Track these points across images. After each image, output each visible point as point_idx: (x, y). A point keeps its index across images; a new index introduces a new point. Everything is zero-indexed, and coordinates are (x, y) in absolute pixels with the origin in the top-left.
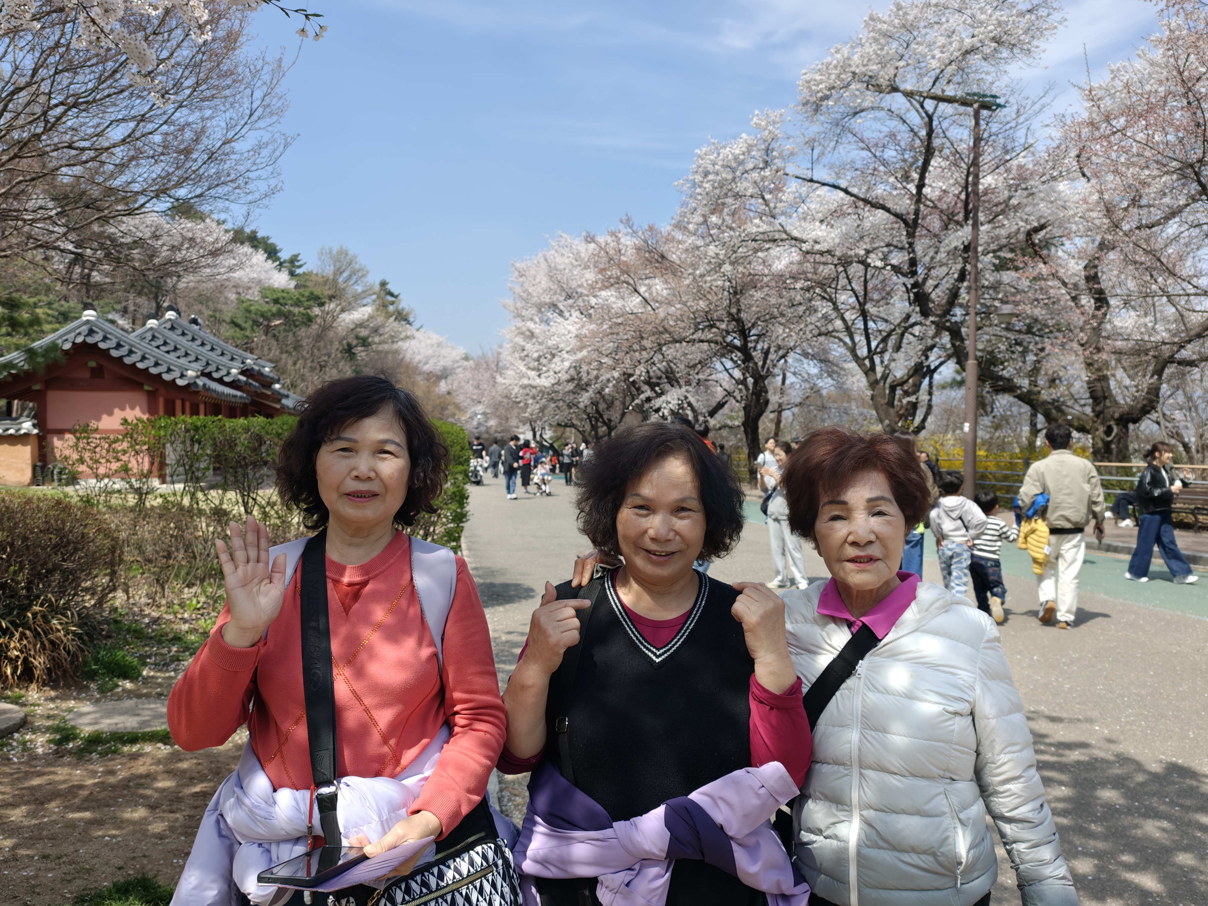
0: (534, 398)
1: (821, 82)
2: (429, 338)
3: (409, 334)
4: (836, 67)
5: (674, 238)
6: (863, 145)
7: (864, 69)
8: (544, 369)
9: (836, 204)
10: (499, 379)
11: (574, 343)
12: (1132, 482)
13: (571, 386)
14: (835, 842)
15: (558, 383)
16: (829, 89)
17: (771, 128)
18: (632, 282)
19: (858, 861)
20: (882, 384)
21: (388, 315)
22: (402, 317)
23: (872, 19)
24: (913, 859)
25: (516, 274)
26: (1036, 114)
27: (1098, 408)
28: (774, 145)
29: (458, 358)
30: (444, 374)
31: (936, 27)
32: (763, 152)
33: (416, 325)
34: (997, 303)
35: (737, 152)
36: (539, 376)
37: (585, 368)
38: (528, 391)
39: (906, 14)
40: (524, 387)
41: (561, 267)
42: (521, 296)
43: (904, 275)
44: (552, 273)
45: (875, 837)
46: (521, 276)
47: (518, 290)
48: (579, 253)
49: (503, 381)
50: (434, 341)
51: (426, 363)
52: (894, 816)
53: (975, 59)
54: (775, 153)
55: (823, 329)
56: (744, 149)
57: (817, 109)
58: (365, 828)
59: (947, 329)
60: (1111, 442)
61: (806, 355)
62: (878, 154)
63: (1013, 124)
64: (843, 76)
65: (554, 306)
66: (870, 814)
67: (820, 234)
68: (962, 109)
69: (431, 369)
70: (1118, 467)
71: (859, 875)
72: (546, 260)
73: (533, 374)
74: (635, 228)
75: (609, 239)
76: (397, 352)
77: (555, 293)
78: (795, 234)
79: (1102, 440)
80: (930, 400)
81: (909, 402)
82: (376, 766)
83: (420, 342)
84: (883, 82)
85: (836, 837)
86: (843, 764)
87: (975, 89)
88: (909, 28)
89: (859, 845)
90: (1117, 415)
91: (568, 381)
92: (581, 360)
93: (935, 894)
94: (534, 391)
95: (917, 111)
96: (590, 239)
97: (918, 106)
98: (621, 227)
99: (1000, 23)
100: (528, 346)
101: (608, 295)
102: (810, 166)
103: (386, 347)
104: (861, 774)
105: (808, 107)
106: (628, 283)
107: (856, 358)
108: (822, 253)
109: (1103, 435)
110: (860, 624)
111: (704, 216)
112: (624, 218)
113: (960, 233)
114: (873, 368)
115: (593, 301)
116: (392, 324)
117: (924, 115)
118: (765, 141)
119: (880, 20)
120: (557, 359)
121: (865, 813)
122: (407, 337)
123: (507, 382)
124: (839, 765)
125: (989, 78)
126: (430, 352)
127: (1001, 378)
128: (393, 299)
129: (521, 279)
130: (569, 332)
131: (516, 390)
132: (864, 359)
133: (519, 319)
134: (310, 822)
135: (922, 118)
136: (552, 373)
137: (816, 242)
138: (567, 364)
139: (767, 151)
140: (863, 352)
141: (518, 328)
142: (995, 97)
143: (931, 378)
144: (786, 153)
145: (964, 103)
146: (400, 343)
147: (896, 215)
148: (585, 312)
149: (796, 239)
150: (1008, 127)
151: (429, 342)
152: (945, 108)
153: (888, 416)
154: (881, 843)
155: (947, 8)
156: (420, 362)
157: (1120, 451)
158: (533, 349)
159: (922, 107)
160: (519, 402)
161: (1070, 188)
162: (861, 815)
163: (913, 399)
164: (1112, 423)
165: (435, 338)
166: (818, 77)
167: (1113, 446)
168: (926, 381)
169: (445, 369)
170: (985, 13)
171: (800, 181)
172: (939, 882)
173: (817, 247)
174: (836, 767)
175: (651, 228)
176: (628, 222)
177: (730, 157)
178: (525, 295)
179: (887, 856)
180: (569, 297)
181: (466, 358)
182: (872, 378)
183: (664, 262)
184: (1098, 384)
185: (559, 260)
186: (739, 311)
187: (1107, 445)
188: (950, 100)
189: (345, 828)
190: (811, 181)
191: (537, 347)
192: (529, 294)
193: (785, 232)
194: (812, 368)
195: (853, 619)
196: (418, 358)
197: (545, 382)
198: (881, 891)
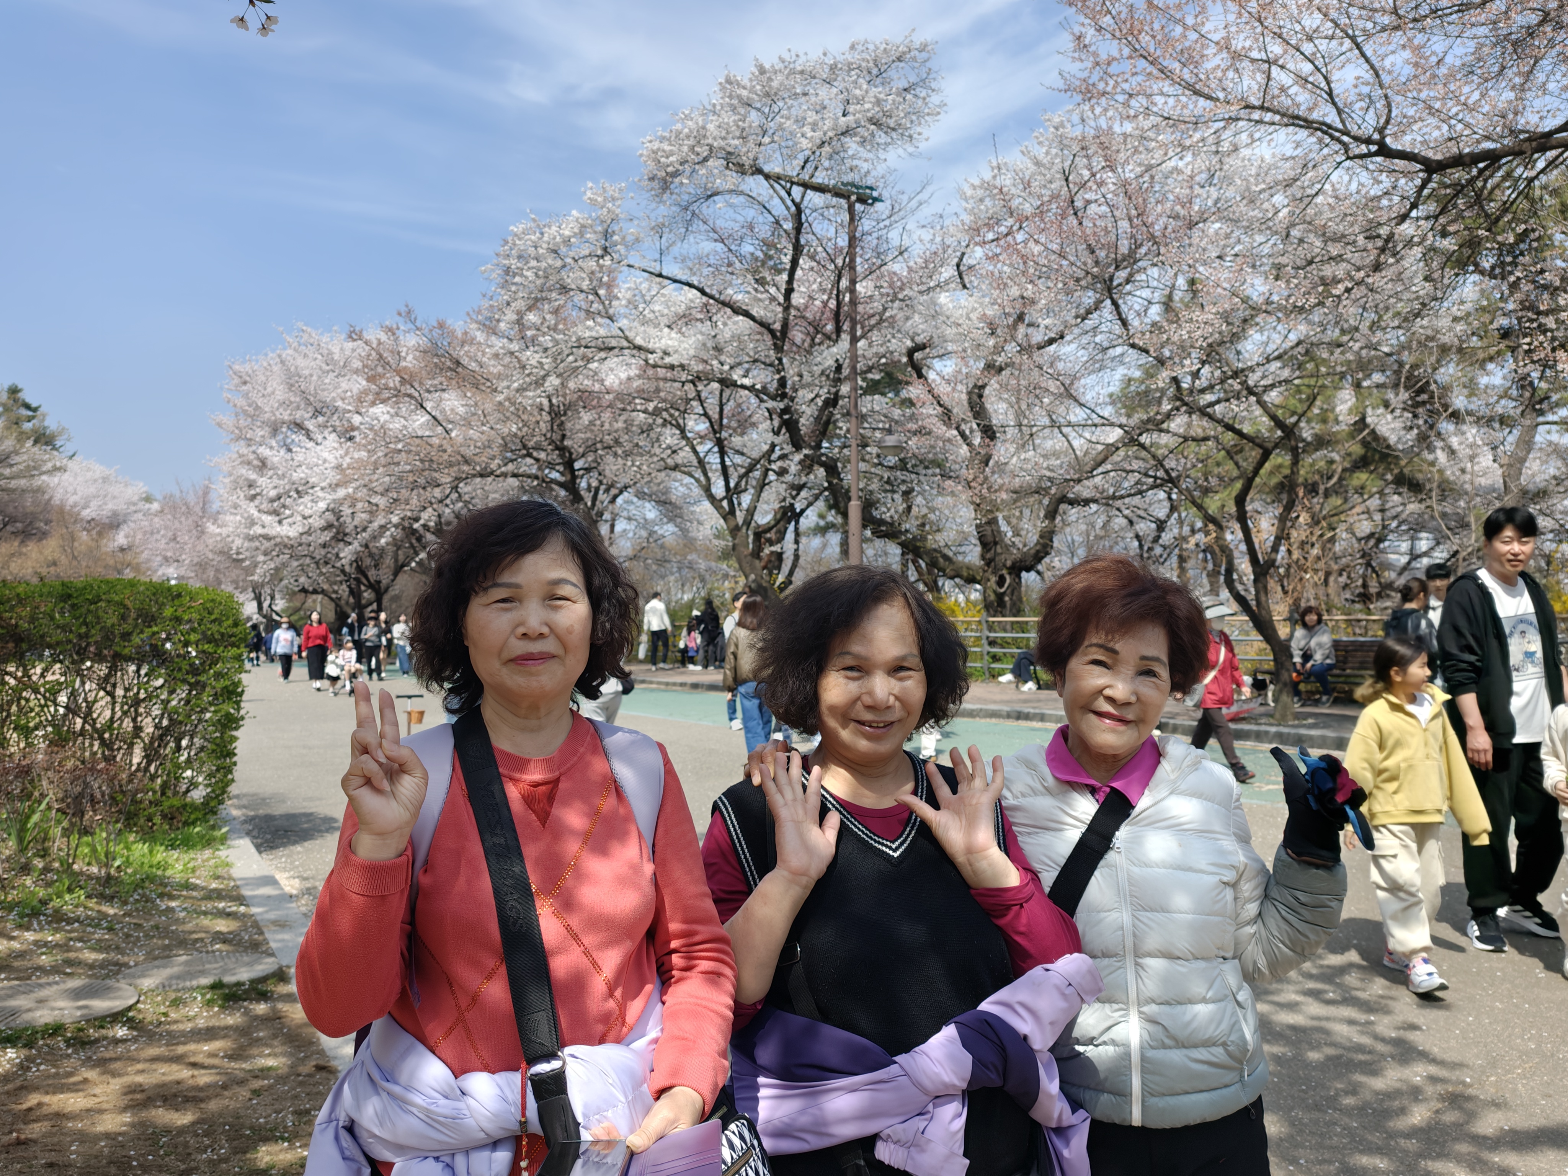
0: (266, 554)
1: (671, 154)
2: (89, 470)
3: (58, 464)
4: (688, 137)
5: (473, 339)
6: (716, 236)
7: (722, 143)
8: (287, 512)
9: (683, 307)
10: (211, 528)
11: (333, 477)
12: (1028, 639)
13: (327, 536)
14: (1110, 1049)
15: (308, 533)
16: (681, 164)
17: (610, 205)
18: (416, 394)
19: (1142, 1066)
20: (744, 530)
21: (22, 437)
22: (44, 439)
23: (729, 81)
24: (1202, 1054)
25: (237, 380)
26: (913, 212)
27: (988, 556)
28: (615, 227)
29: (135, 498)
30: (114, 523)
31: (803, 99)
32: (600, 236)
33: (69, 448)
34: (878, 434)
35: (567, 233)
36: (280, 522)
37: (346, 511)
38: (257, 544)
39: (770, 79)
40: (251, 539)
41: (306, 372)
42: (245, 412)
43: (773, 398)
44: (292, 379)
45: (1161, 1034)
46: (245, 383)
47: (241, 402)
48: (330, 353)
49: (218, 530)
50: (98, 475)
51: (85, 507)
52: (1179, 1008)
53: (852, 145)
54: (616, 238)
55: (670, 462)
56: (576, 230)
57: (665, 186)
58: (609, 1114)
59: (822, 464)
60: (1004, 594)
61: (641, 495)
62: (733, 247)
63: (887, 223)
64: (697, 149)
65: (299, 426)
66: (1151, 1009)
67: (670, 343)
68: (835, 200)
69: (94, 515)
70: (1012, 623)
71: (1143, 1083)
72: (282, 362)
73: (268, 519)
74: (418, 324)
75: (383, 337)
76: (40, 490)
77: (298, 408)
78: (639, 341)
79: (995, 592)
80: (797, 550)
81: (772, 553)
82: (600, 1028)
83: (76, 475)
84: (747, 162)
85: (1113, 1042)
86: (1116, 955)
87: (848, 178)
88: (770, 96)
89: (1142, 1048)
90: (1009, 563)
91: (323, 529)
92: (341, 502)
93: (1224, 1091)
94: (267, 545)
95: (781, 198)
96: (354, 335)
97: (783, 193)
98: (401, 320)
99: (878, 102)
100: (262, 481)
101: (381, 412)
102: (658, 256)
103: (23, 483)
104: (1137, 964)
105: (656, 184)
106: (410, 396)
107: (711, 497)
108: (672, 367)
109: (995, 586)
110: (1108, 790)
111: (519, 313)
112: (403, 309)
113: (834, 350)
114: (732, 512)
115: (357, 419)
116: (30, 451)
117: (789, 203)
118: (602, 222)
119: (738, 84)
120: (306, 499)
121: (1145, 1009)
122: (56, 469)
123: (224, 531)
124: (1109, 957)
125: (865, 166)
126: (92, 490)
127: (882, 522)
128: (30, 413)
129: (245, 388)
130: (325, 461)
131: (238, 542)
132: (722, 500)
133: (242, 443)
134: (524, 1115)
135: (788, 208)
136: (299, 518)
137: (666, 353)
138: (322, 505)
139: (606, 235)
140: (718, 489)
141: (241, 456)
142: (871, 189)
143: (797, 522)
144: (629, 238)
145: (838, 194)
146: (44, 477)
147: (762, 324)
148: (347, 434)
149: (639, 348)
150: (882, 225)
151: (89, 475)
152: (814, 199)
153: (753, 569)
154: (1167, 1041)
155: (814, 77)
156: (75, 505)
157: (1014, 604)
158: (267, 485)
159: (789, 194)
160: (243, 560)
161: (952, 301)
162: (1140, 1012)
163: (776, 548)
164: (1004, 572)
165: (99, 470)
166: (667, 148)
167: (1007, 599)
168: (791, 527)
169: (115, 514)
170: (860, 88)
171: (646, 275)
172: (1230, 1077)
173: (668, 360)
174: (1106, 961)
175: (441, 325)
176: (409, 315)
177: (558, 239)
178: (251, 410)
179: (1176, 1056)
180: (317, 412)
181: (148, 499)
182: (732, 524)
183: (460, 370)
184: (988, 528)
185: (301, 362)
186: (564, 437)
187: (1000, 597)
188: (820, 189)
189: (585, 1116)
190: (660, 275)
191: (276, 481)
192: (257, 408)
193: (626, 338)
194: (651, 512)
195: (1098, 784)
196: (72, 500)
197: (289, 531)
198: (1168, 1098)
